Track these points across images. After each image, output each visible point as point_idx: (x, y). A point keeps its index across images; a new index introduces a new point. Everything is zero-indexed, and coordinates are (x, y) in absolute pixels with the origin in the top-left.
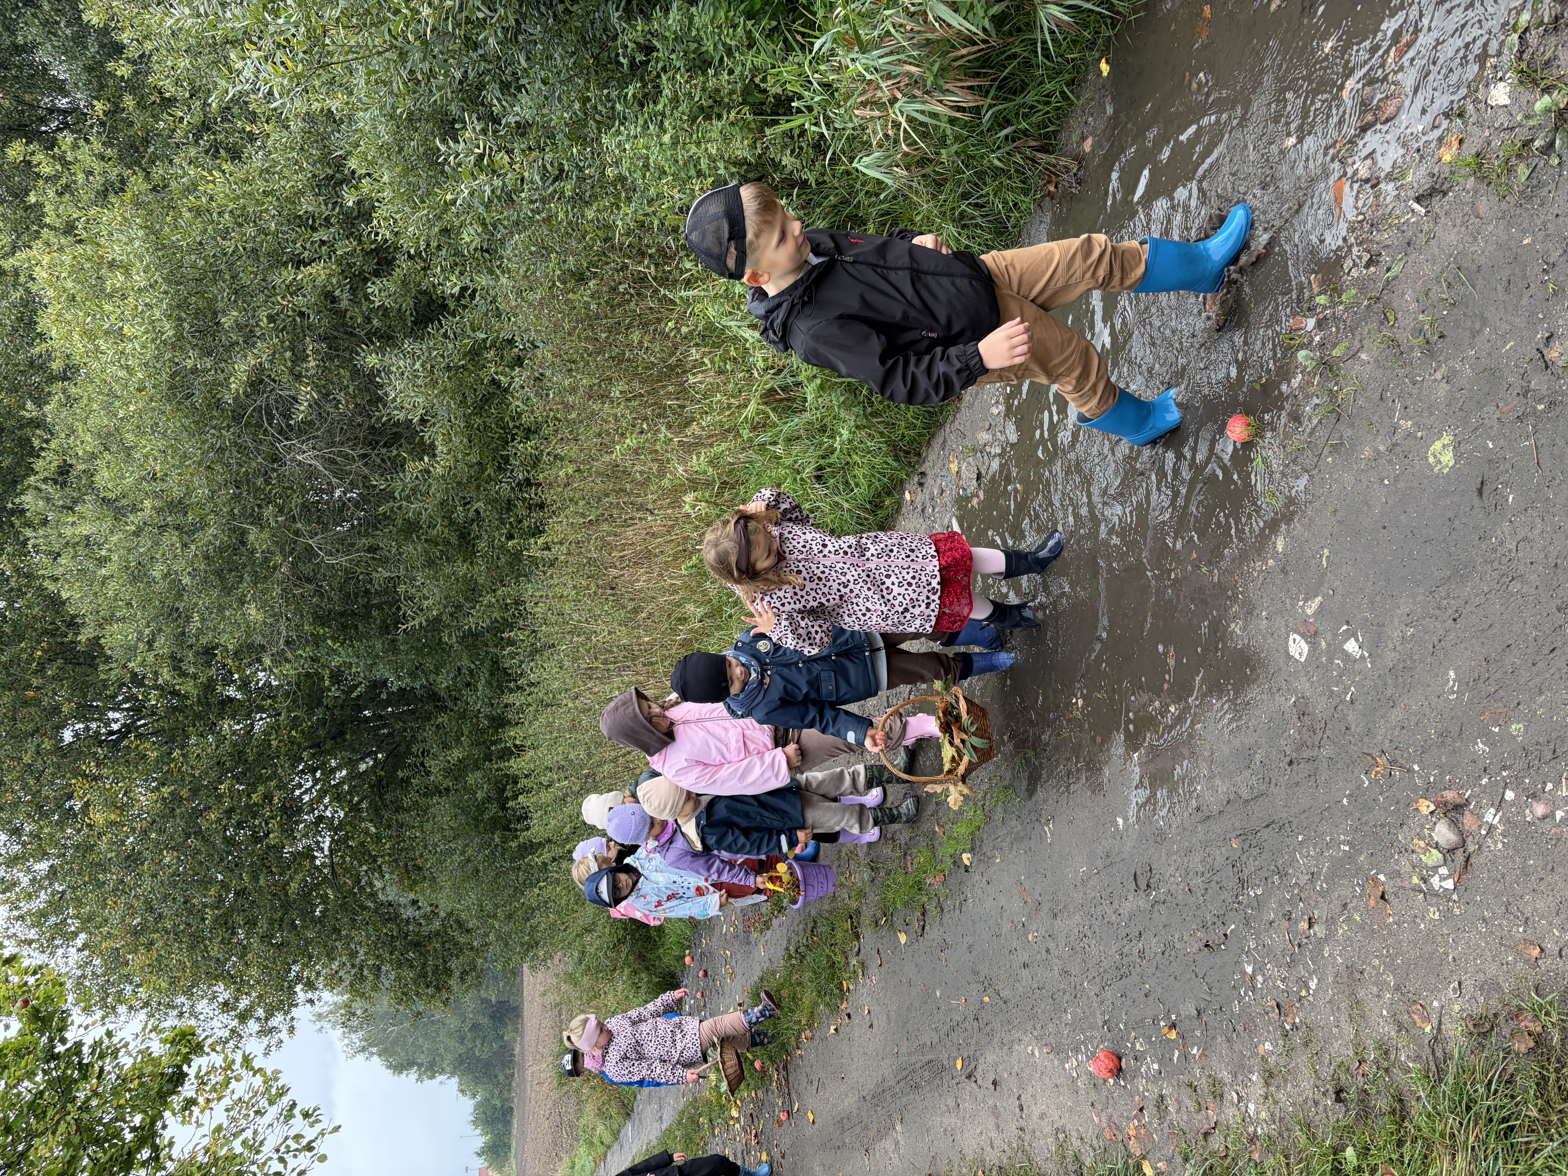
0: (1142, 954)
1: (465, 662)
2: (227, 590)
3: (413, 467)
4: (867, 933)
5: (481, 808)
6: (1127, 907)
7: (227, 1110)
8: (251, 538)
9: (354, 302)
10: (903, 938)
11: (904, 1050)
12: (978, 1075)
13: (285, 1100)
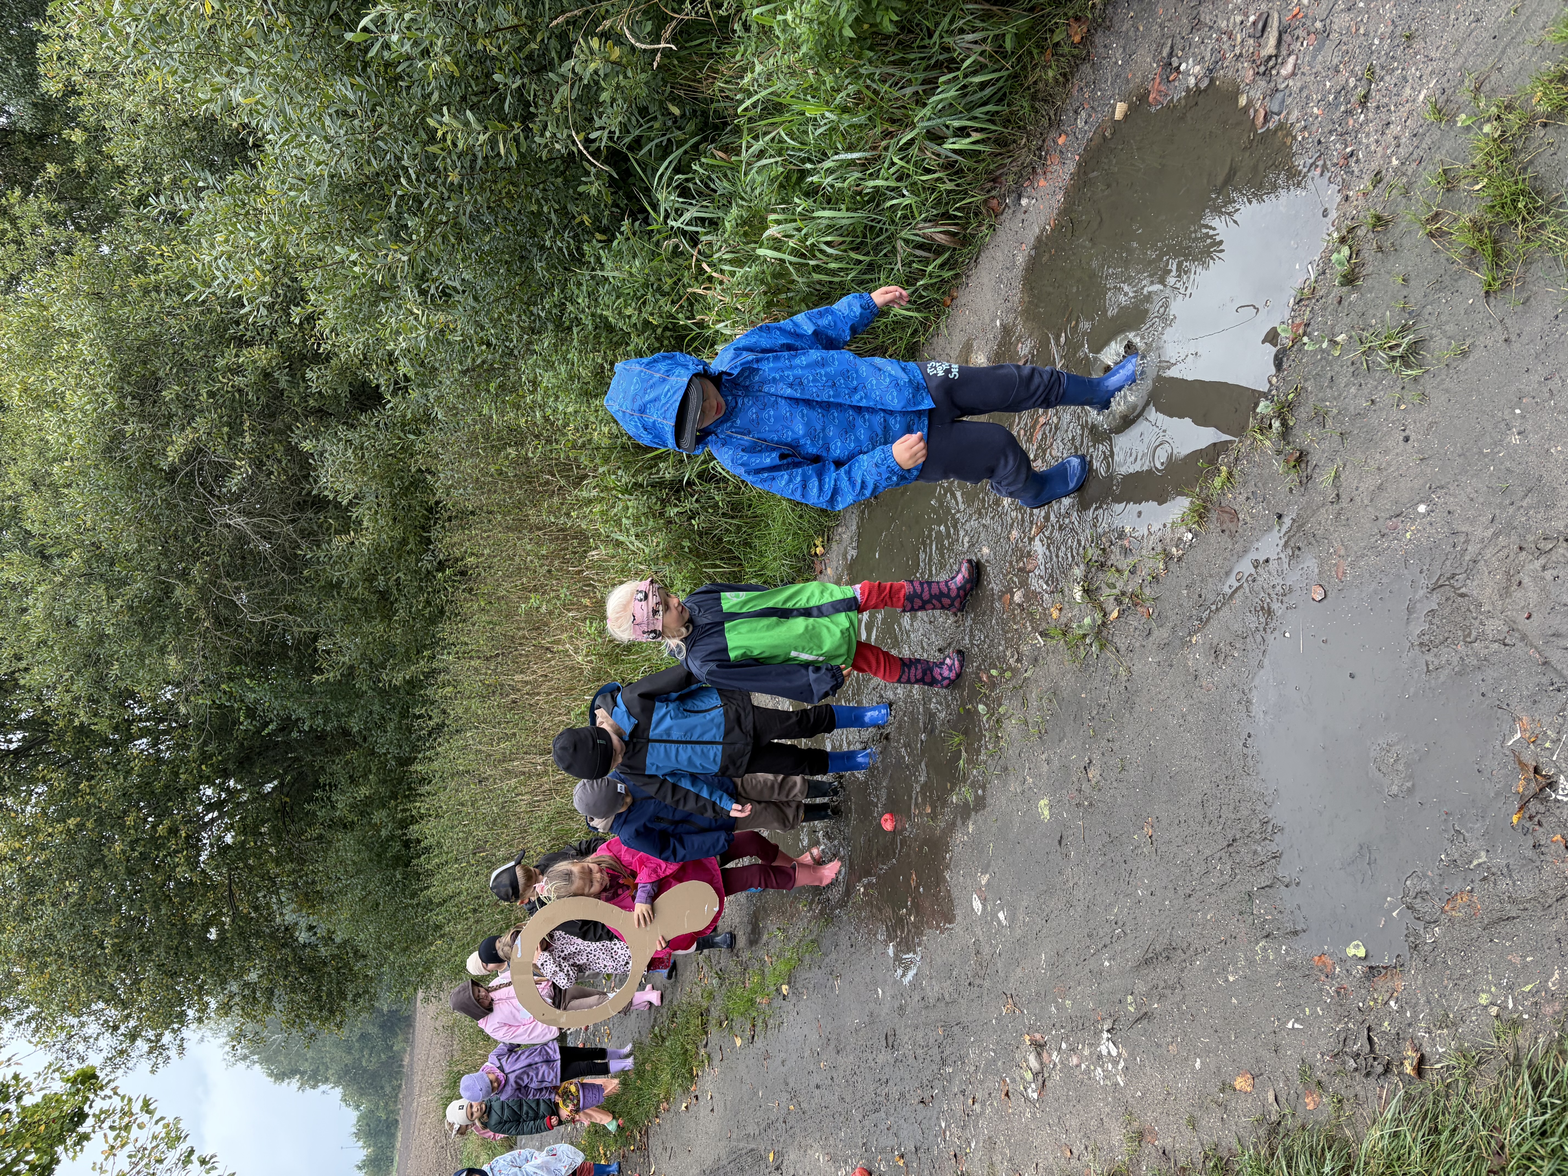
1: (376, 708)
2: (148, 639)
4: (713, 1030)
5: (385, 844)
6: (881, 1058)
8: (177, 592)
9: (293, 383)
10: (738, 1042)
11: (734, 1136)
12: (784, 1168)
13: (183, 1147)
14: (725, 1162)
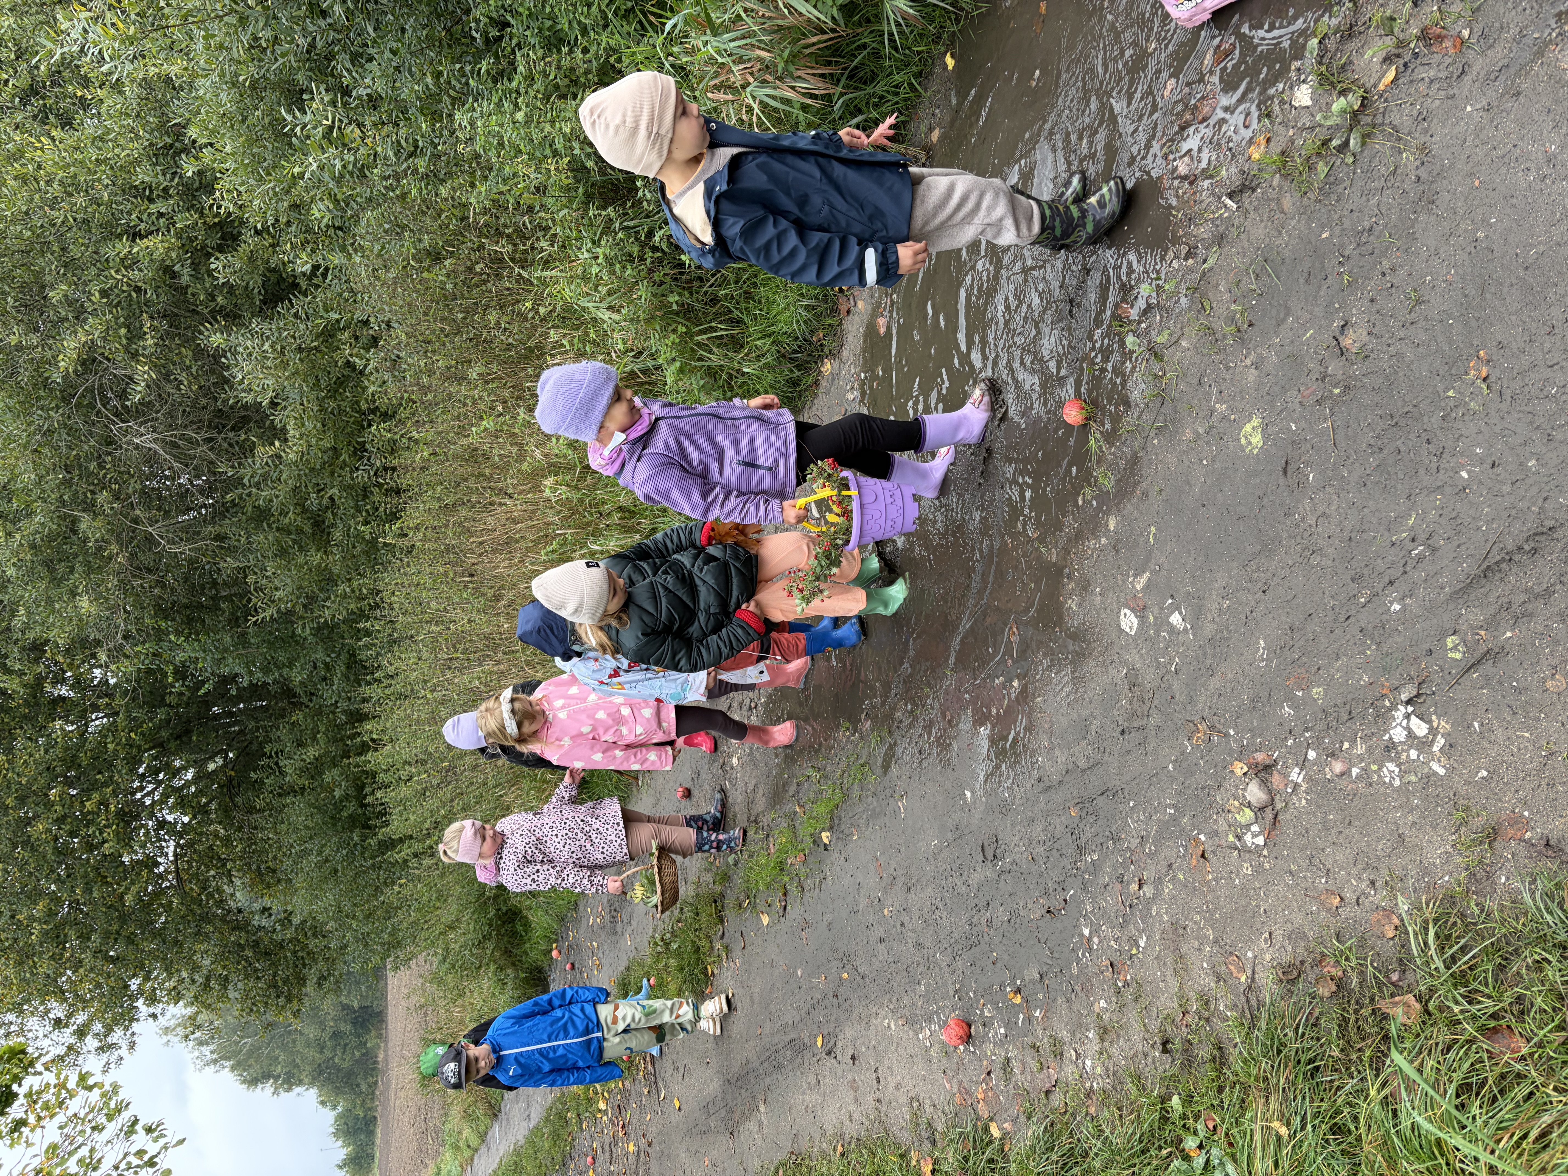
0: (989, 922)
1: (320, 655)
2: (56, 582)
3: (263, 452)
4: (731, 916)
5: (338, 806)
6: (976, 878)
7: (61, 1128)
8: (83, 526)
9: (196, 277)
10: (765, 919)
11: (767, 1031)
12: (838, 1051)
13: (126, 1116)
14: (756, 1064)
